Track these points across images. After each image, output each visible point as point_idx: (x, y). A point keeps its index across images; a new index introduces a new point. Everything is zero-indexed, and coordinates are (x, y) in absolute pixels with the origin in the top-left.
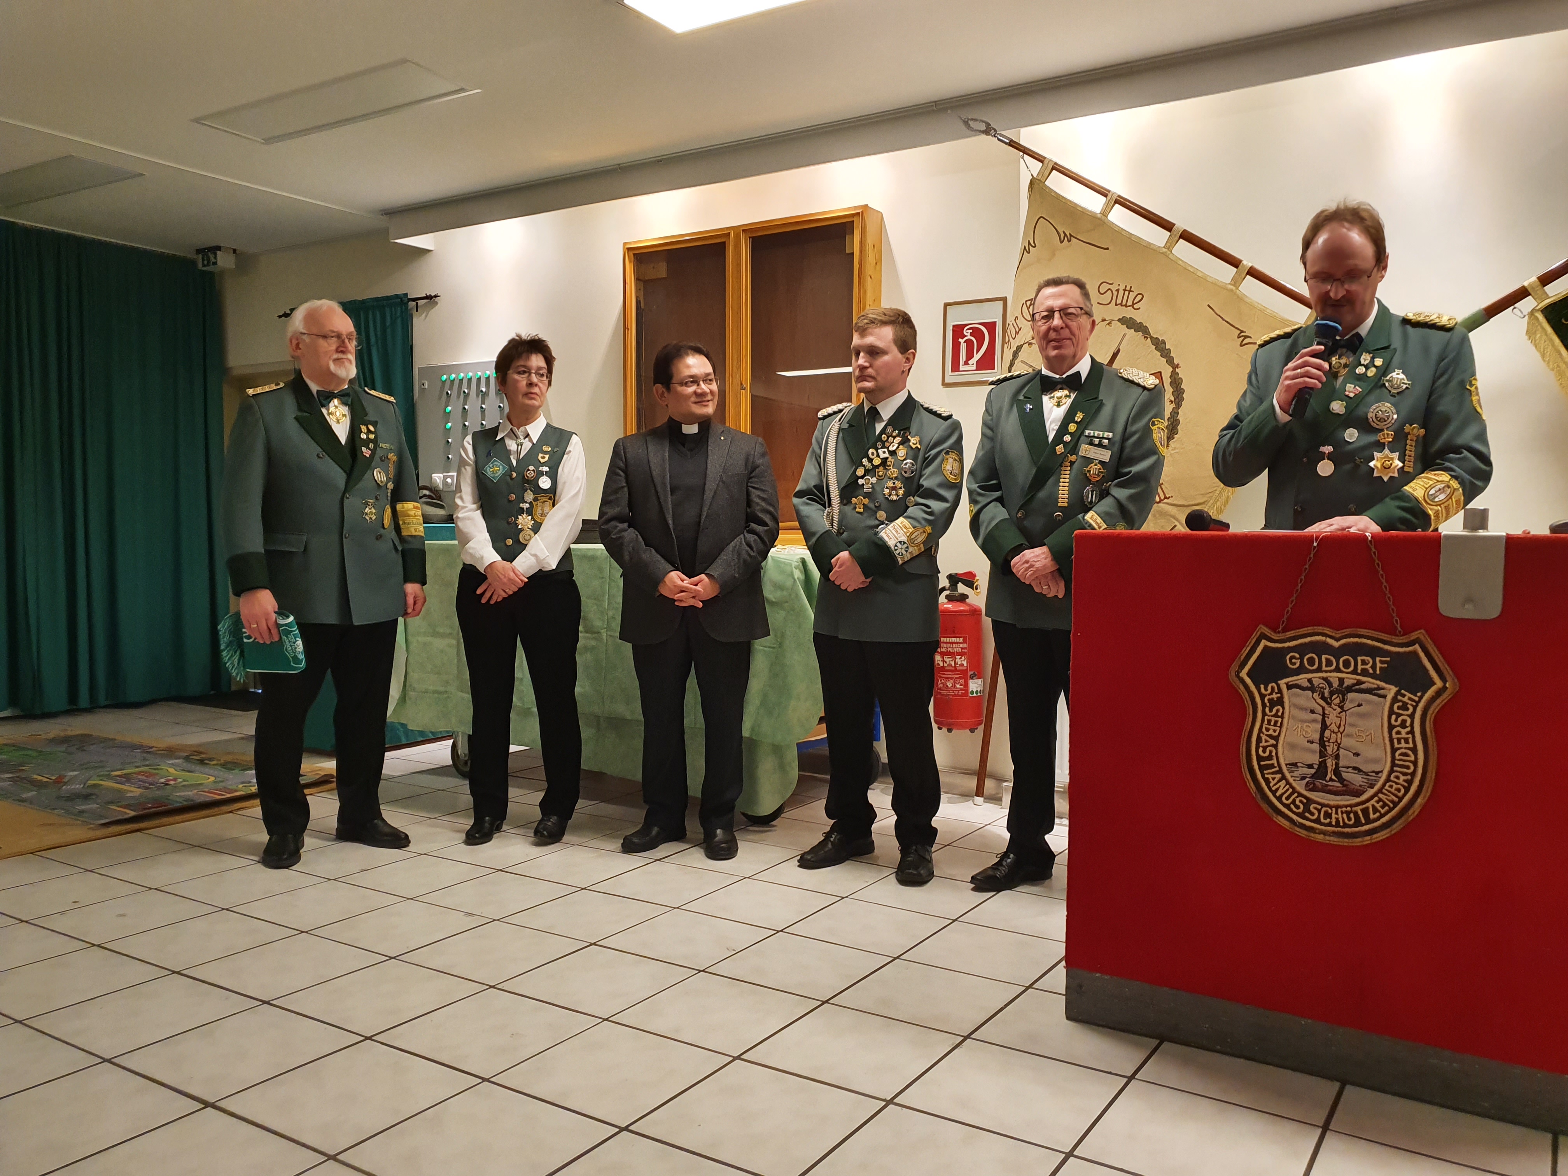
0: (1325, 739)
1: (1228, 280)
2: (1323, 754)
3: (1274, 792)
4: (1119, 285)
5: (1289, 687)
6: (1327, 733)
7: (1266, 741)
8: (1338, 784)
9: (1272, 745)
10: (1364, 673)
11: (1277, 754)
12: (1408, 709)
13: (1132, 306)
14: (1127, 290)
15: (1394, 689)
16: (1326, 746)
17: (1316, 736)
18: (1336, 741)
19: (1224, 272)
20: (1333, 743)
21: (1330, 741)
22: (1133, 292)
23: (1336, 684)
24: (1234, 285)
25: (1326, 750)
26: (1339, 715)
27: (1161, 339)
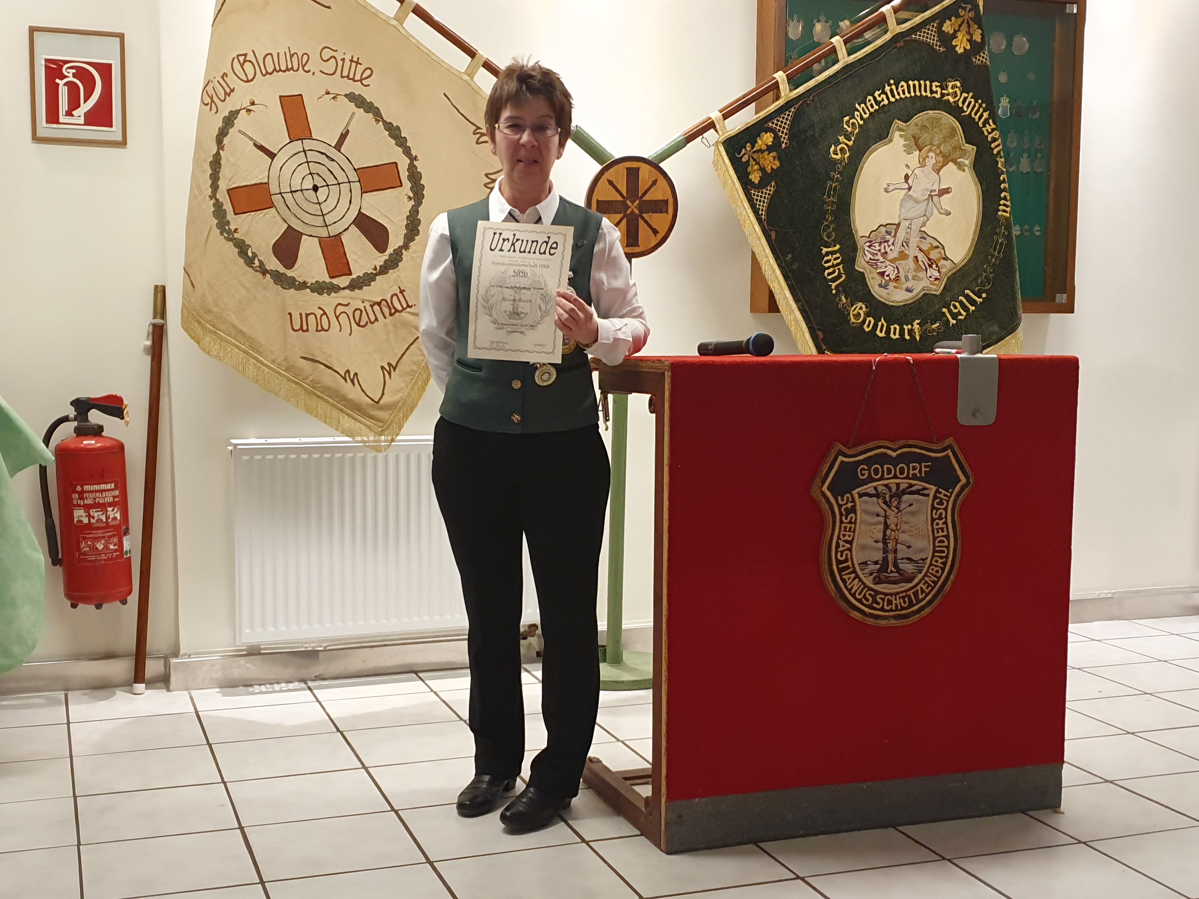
0: (887, 537)
1: (463, 69)
4: (344, 53)
5: (860, 496)
7: (843, 546)
8: (896, 575)
9: (848, 549)
10: (914, 477)
11: (851, 556)
12: (943, 504)
13: (361, 81)
14: (354, 62)
15: (934, 488)
16: (887, 543)
21: (891, 539)
22: (361, 64)
24: (469, 76)
26: (896, 516)
27: (395, 125)
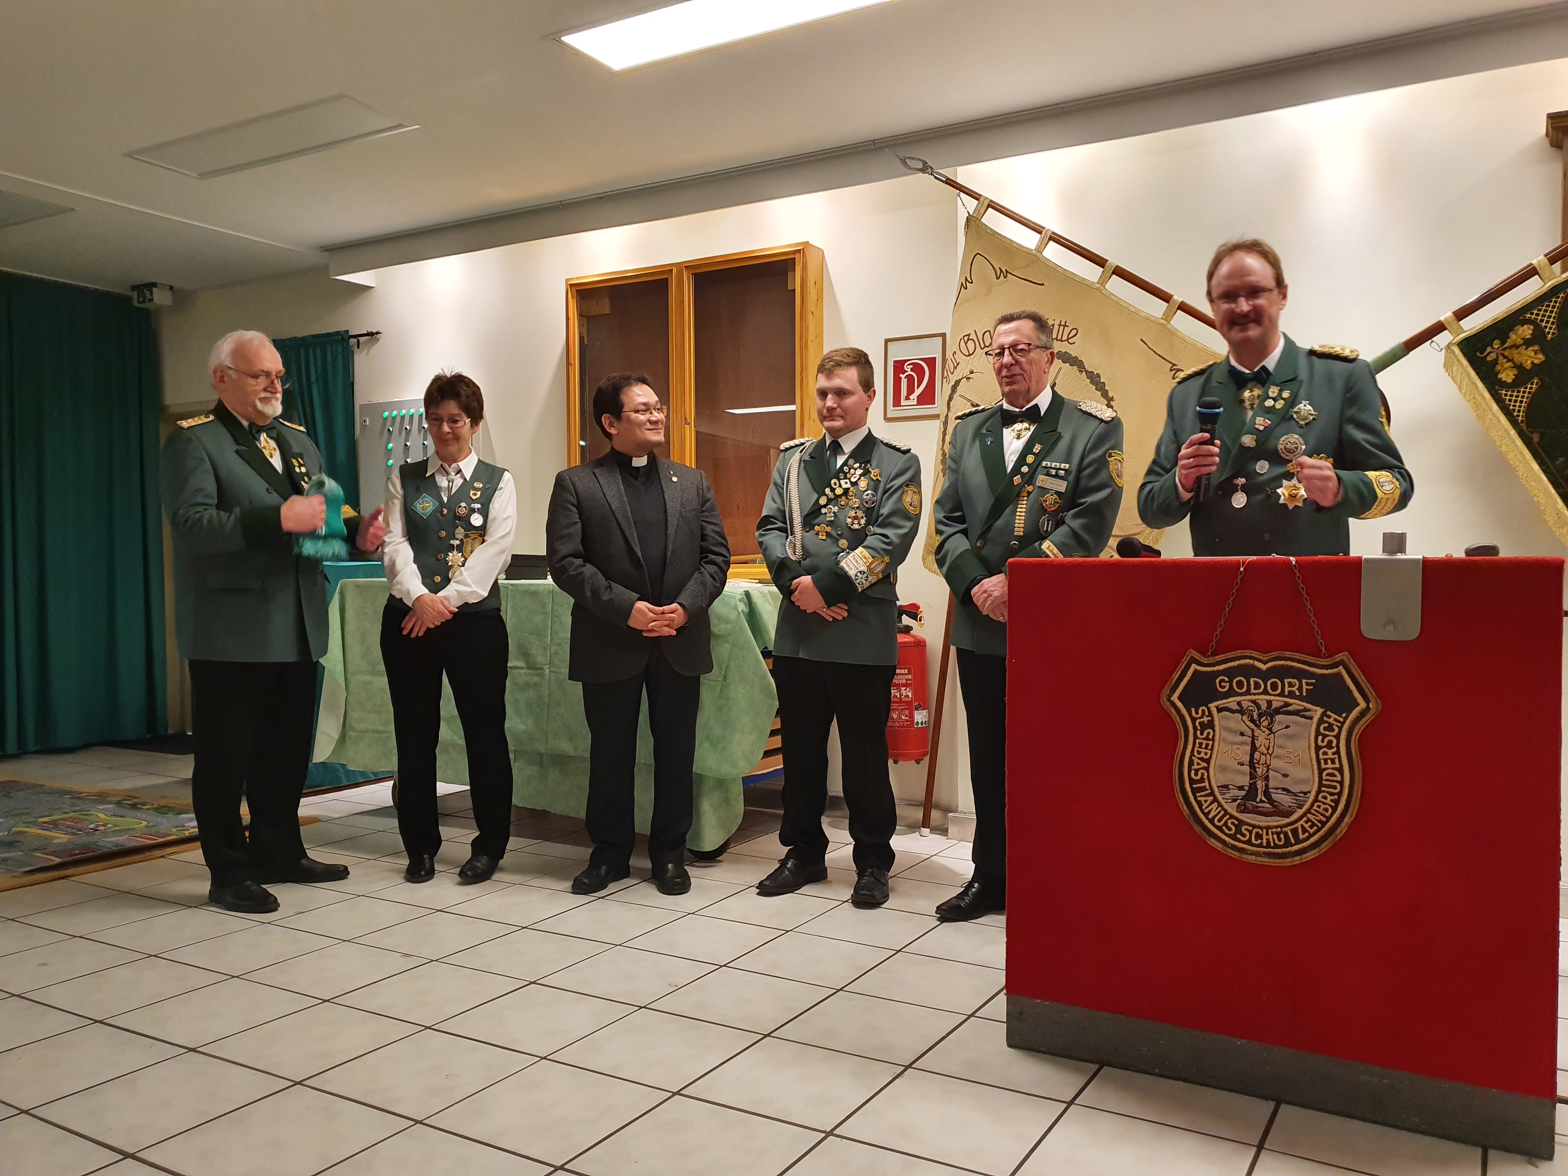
0: (1255, 761)
1: (1159, 314)
2: (1253, 776)
3: (1206, 815)
4: (1054, 320)
5: (1220, 710)
6: (1257, 755)
7: (1198, 764)
8: (1268, 805)
9: (1204, 768)
10: (1291, 695)
11: (1208, 776)
12: (1333, 730)
13: (1068, 340)
14: (1062, 325)
15: (1320, 711)
16: (1255, 768)
17: (1247, 758)
18: (1266, 763)
19: (1156, 307)
20: (1263, 764)
21: (1260, 763)
22: (1068, 326)
23: (1264, 706)
24: (1166, 320)
25: (1256, 772)
26: (1268, 737)
27: (1095, 373)
